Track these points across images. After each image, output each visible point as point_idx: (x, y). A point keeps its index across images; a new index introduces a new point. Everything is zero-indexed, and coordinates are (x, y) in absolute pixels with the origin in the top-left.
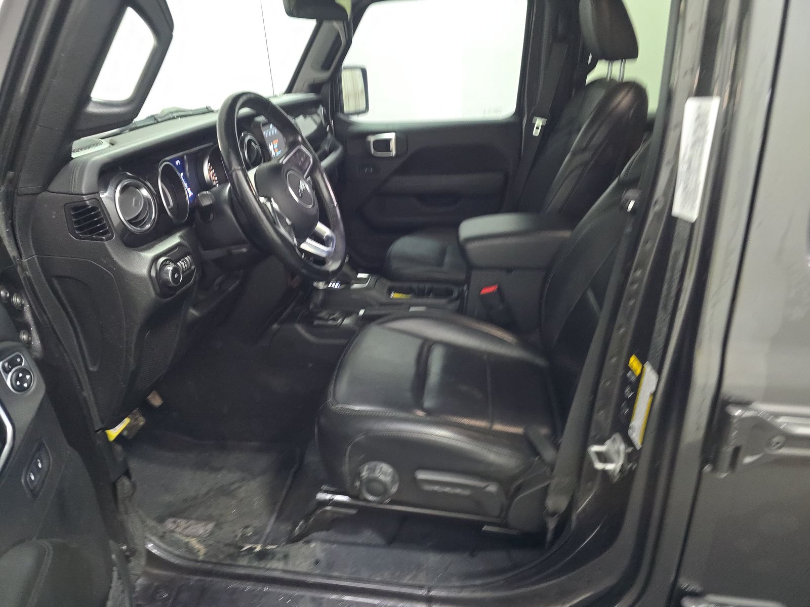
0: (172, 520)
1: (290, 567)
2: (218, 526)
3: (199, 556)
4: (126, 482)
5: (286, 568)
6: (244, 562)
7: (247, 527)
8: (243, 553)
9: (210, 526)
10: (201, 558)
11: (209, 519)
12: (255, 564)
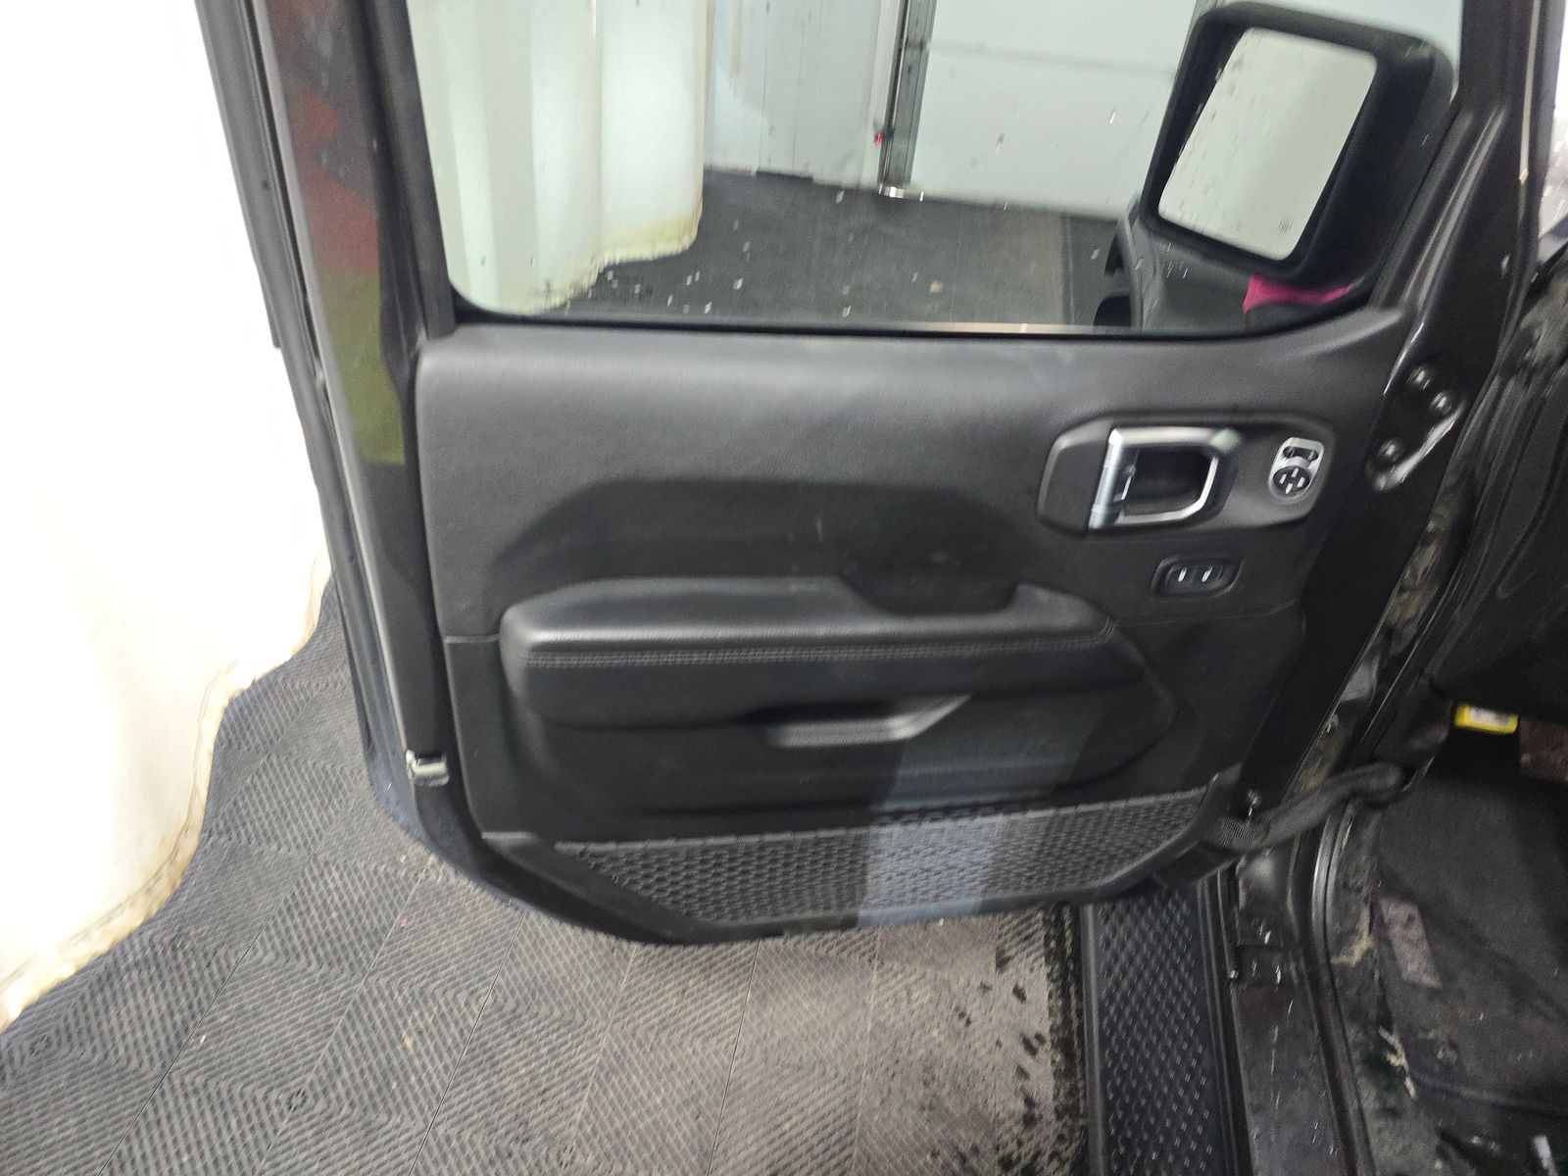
0: (1415, 912)
1: (1373, 1125)
2: (1433, 994)
3: (1338, 955)
4: (1392, 778)
5: (1367, 1116)
6: (1353, 1033)
7: (1453, 1046)
8: (1373, 1033)
9: (1429, 980)
10: (1334, 961)
11: (1446, 975)
12: (1356, 1055)
